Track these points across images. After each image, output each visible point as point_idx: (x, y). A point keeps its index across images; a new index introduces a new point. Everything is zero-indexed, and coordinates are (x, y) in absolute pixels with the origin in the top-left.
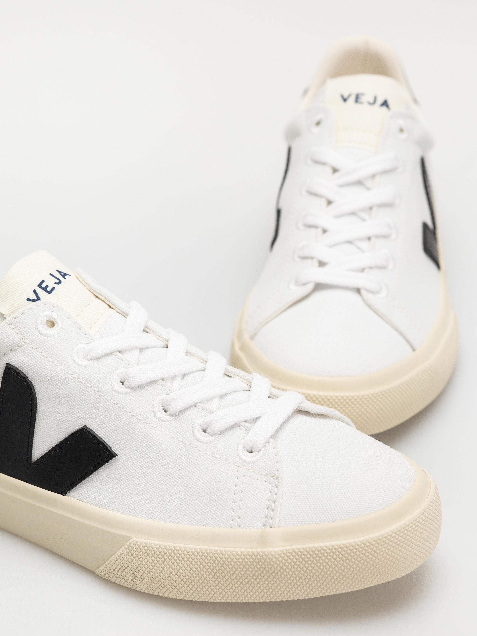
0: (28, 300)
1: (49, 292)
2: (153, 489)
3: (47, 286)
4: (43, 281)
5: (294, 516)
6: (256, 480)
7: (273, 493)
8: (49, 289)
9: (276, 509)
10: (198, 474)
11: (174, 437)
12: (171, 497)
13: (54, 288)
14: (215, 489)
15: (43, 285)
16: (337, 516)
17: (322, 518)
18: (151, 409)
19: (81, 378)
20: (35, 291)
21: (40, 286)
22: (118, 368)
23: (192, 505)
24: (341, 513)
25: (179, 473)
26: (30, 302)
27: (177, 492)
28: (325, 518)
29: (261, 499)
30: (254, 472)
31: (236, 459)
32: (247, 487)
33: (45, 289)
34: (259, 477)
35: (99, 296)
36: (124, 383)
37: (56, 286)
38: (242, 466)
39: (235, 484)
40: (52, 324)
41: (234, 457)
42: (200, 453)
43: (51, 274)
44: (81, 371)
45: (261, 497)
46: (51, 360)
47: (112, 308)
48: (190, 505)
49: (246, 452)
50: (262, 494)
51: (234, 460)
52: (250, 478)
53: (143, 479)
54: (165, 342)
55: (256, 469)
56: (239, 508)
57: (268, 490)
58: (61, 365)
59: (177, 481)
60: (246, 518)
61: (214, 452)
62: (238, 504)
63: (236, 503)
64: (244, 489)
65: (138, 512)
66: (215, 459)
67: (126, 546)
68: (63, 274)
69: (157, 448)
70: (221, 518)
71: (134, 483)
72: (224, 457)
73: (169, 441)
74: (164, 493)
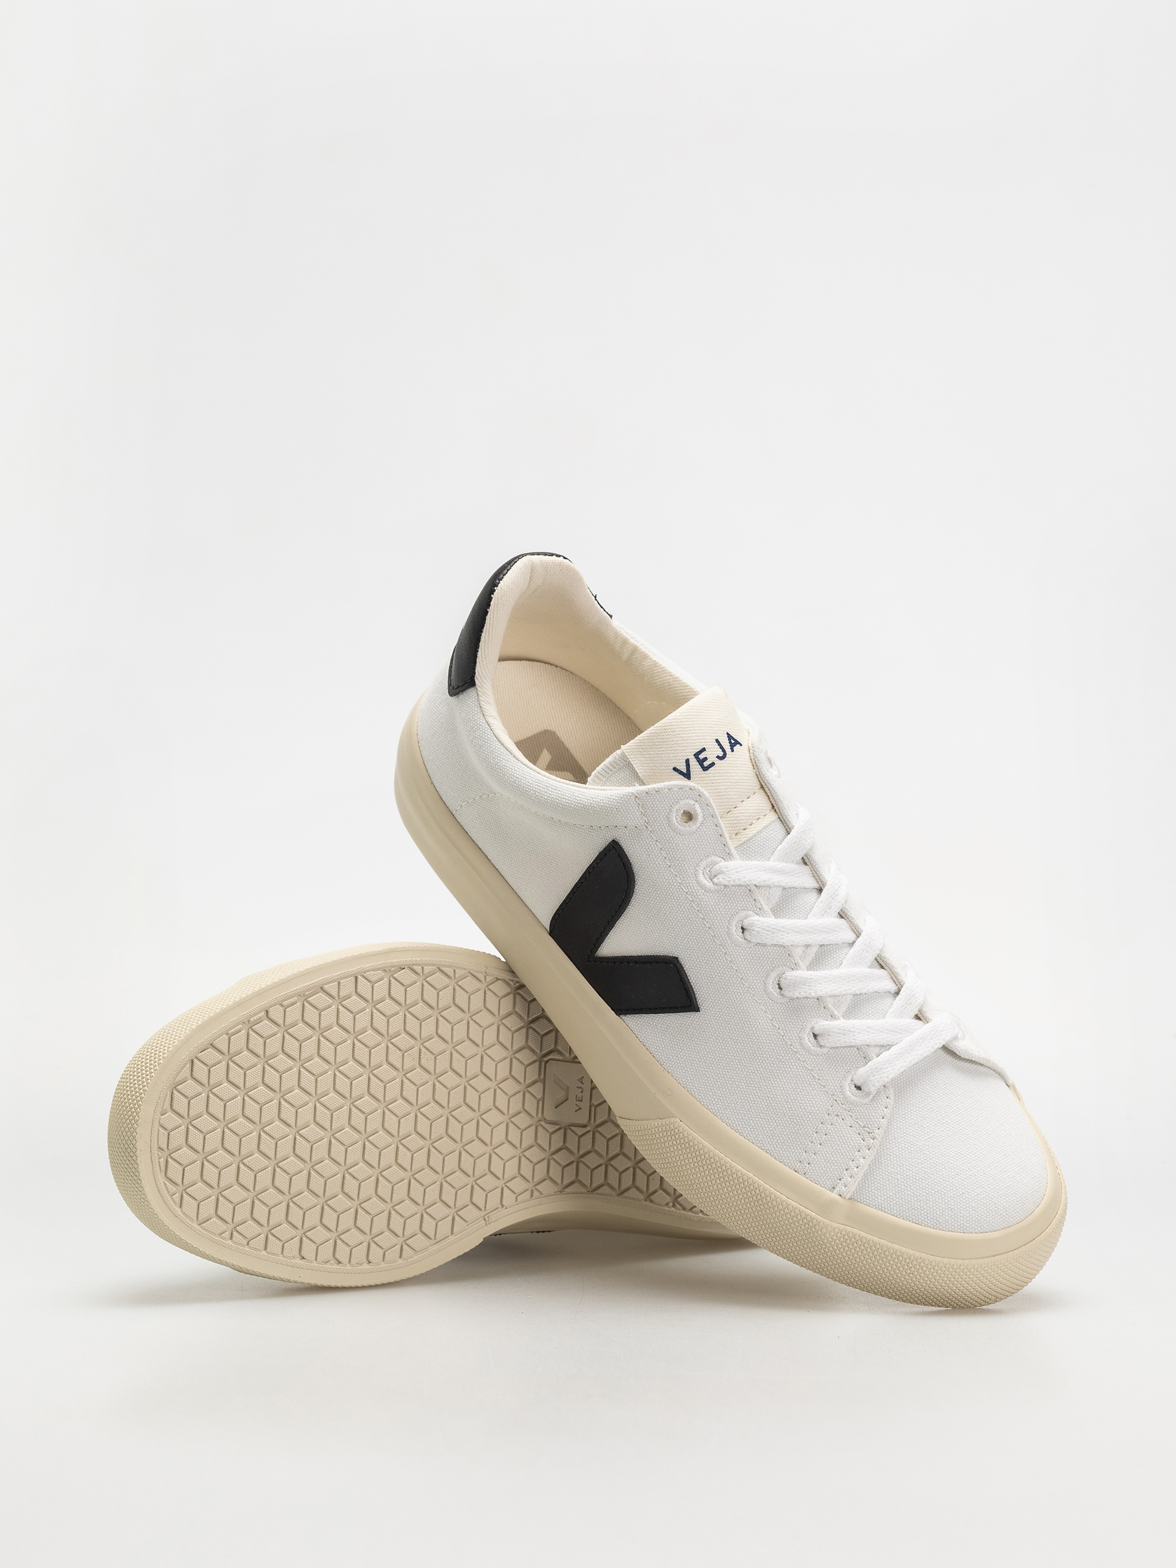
0: (675, 769)
1: (705, 769)
2: (724, 1073)
3: (706, 759)
4: (704, 750)
5: (873, 1194)
6: (849, 1128)
7: (860, 1154)
8: (706, 764)
9: (856, 1177)
10: (784, 1086)
11: (776, 1025)
12: (741, 1095)
13: (713, 764)
14: (796, 1115)
15: (701, 757)
16: (923, 1219)
17: (904, 1213)
18: (764, 979)
19: (696, 903)
20: (687, 761)
21: (697, 755)
22: (746, 908)
23: (761, 1118)
24: (929, 1218)
25: (763, 1073)
26: (676, 773)
27: (750, 1093)
28: (908, 1215)
29: (844, 1154)
30: (851, 1116)
31: (837, 1090)
32: (834, 1132)
33: (701, 762)
34: (854, 1125)
35: (766, 789)
36: (745, 932)
37: (717, 761)
38: (839, 1102)
39: (822, 1120)
40: (689, 816)
41: (836, 1088)
42: (799, 1062)
43: (717, 741)
44: (698, 894)
45: (844, 1152)
46: (669, 864)
47: (775, 811)
48: (759, 1117)
49: (853, 1087)
50: (848, 1149)
51: (834, 1090)
52: (843, 1122)
53: (718, 1055)
54: (820, 884)
55: (855, 1114)
56: (813, 1152)
57: (858, 1147)
58: (678, 876)
59: (757, 1080)
60: (817, 1168)
61: (814, 1069)
62: (814, 1147)
63: (813, 1144)
64: (830, 1132)
65: (696, 1090)
66: (812, 1077)
67: (664, 1121)
68: (733, 742)
69: (751, 1029)
70: (788, 1153)
71: (705, 1053)
72: (823, 1081)
73: (769, 1027)
74: (735, 1086)
